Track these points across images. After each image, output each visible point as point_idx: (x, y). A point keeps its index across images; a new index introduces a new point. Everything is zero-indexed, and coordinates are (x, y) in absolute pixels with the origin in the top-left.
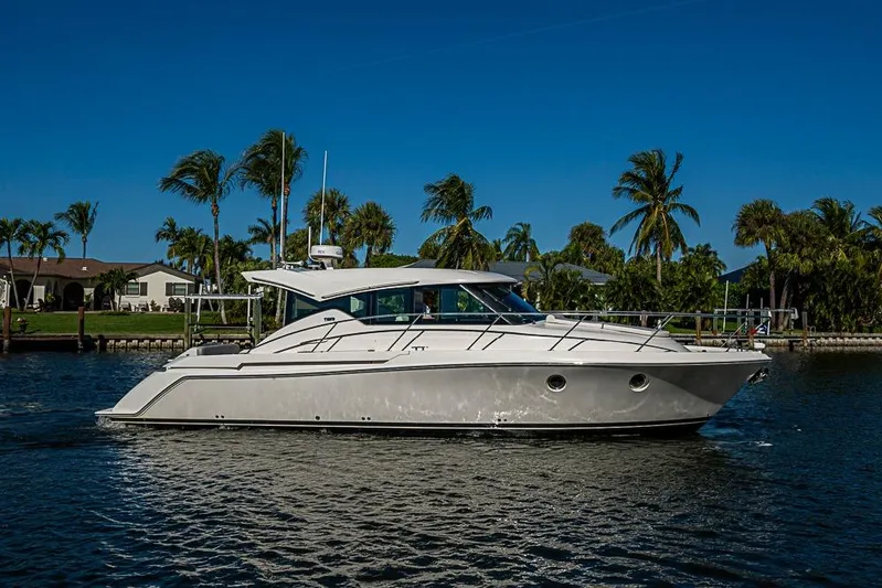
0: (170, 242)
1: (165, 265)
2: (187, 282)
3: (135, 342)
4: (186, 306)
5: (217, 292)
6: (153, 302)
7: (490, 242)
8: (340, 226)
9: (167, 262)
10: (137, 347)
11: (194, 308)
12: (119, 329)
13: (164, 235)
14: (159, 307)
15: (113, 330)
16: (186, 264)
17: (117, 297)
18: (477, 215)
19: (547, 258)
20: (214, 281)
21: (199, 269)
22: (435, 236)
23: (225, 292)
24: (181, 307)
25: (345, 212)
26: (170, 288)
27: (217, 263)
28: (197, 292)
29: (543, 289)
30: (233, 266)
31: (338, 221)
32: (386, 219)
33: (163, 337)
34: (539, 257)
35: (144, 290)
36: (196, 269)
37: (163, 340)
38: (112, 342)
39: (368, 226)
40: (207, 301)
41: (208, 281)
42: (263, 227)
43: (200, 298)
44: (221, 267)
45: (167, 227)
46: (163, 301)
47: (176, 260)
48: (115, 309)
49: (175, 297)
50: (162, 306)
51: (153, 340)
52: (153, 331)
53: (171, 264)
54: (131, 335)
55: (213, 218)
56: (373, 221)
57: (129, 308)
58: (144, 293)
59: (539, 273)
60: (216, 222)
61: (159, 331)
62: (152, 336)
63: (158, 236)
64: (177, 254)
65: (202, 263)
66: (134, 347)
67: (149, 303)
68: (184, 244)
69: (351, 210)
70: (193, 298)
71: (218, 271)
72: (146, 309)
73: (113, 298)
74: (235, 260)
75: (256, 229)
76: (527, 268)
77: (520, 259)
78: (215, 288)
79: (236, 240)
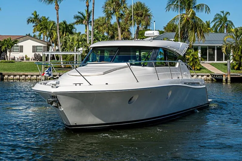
0: (34, 24)
1: (31, 36)
2: (43, 45)
3: (18, 77)
4: (43, 58)
5: (58, 50)
6: (26, 56)
7: (205, 22)
8: (122, 15)
9: (32, 35)
10: (19, 79)
11: (47, 59)
12: (9, 70)
13: (31, 21)
14: (29, 58)
15: (7, 70)
16: (42, 36)
17: (8, 53)
18: (198, 8)
19: (237, 31)
20: (56, 45)
21: (49, 38)
22: (174, 19)
23: (63, 51)
24: (41, 59)
25: (124, 7)
26: (35, 49)
27: (58, 35)
28: (48, 50)
29: (234, 48)
30: (67, 37)
31: (121, 12)
32: (147, 11)
33: (31, 74)
34: (233, 30)
35: (21, 49)
36: (48, 38)
37: (32, 76)
38: (6, 76)
39: (137, 15)
40: (53, 55)
41: (54, 45)
42: (81, 16)
43: (50, 54)
44: (60, 37)
45: (33, 16)
46: (31, 55)
47: (37, 33)
48: (7, 59)
49: (37, 53)
50: (31, 58)
51: (27, 75)
52: (26, 71)
53: (34, 36)
54: (15, 73)
55: (56, 11)
56: (140, 12)
57: (14, 59)
58: (21, 51)
59: (232, 39)
60: (57, 14)
61: (30, 71)
62: (26, 74)
63: (29, 21)
64: (38, 30)
65: (51, 35)
66: (17, 79)
67: (24, 56)
68: (41, 25)
69: (128, 6)
70: (46, 53)
71: (59, 40)
72: (23, 60)
73: (6, 54)
74: (67, 33)
75: (78, 17)
76: (225, 36)
77: (221, 31)
78: (57, 48)
79: (68, 23)
